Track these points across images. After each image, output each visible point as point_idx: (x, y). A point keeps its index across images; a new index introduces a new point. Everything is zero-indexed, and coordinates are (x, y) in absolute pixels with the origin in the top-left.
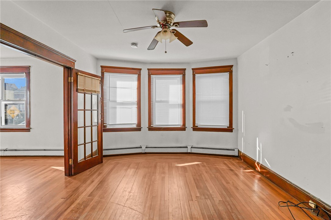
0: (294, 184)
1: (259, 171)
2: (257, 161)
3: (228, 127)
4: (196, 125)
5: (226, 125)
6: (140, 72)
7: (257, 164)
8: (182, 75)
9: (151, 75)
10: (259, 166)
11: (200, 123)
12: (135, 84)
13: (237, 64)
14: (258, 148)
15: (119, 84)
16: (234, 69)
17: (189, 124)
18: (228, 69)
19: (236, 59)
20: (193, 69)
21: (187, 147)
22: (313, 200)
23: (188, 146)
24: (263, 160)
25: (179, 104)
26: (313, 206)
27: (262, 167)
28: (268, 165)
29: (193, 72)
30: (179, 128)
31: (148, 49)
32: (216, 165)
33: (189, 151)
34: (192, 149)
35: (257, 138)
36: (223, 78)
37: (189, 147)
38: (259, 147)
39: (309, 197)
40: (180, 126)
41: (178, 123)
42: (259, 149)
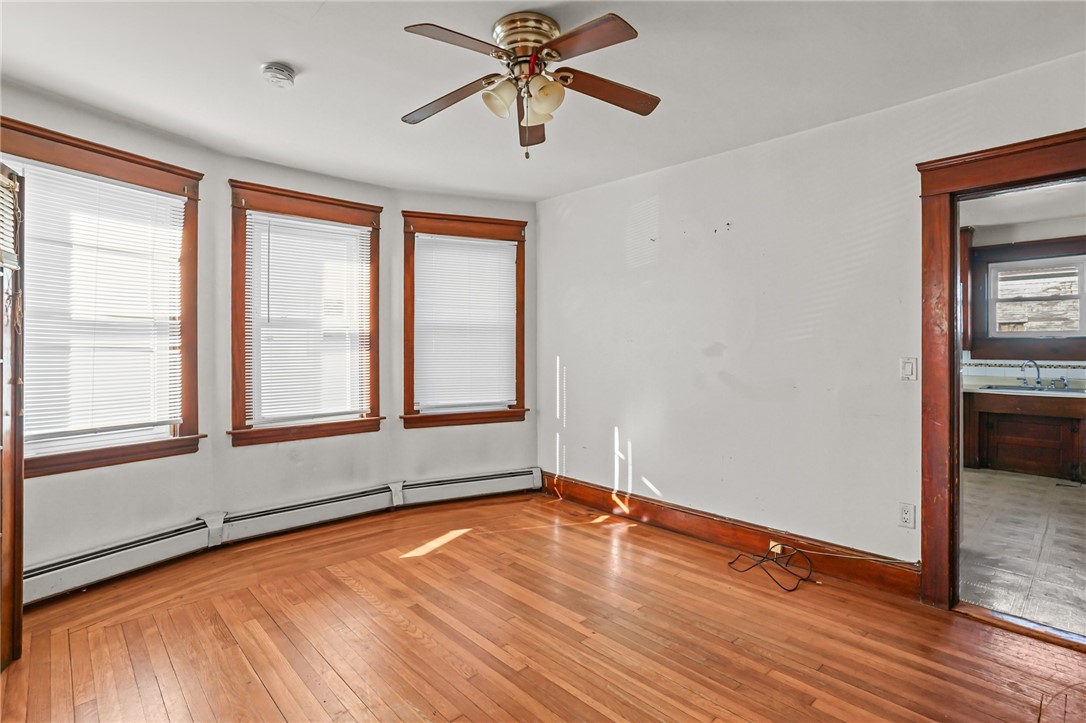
0: (730, 519)
1: (624, 513)
2: (616, 488)
3: (510, 407)
4: (416, 408)
5: (504, 400)
6: (195, 190)
7: (617, 495)
8: (371, 229)
9: (248, 212)
10: (626, 500)
11: (428, 401)
12: (172, 237)
13: (536, 220)
14: (618, 454)
15: (84, 225)
16: (528, 232)
17: (393, 407)
18: (511, 231)
19: (533, 205)
20: (406, 214)
21: (387, 489)
22: (775, 540)
23: (390, 485)
24: (637, 481)
25: (352, 336)
26: (777, 549)
27: (633, 500)
28: (653, 491)
29: (406, 225)
30: (357, 425)
31: (404, 119)
32: (516, 525)
33: (398, 501)
34: (408, 491)
35: (616, 429)
36: (498, 257)
37: (396, 488)
38: (623, 450)
39: (767, 535)
40: (356, 417)
41: (351, 403)
42: (622, 457)
